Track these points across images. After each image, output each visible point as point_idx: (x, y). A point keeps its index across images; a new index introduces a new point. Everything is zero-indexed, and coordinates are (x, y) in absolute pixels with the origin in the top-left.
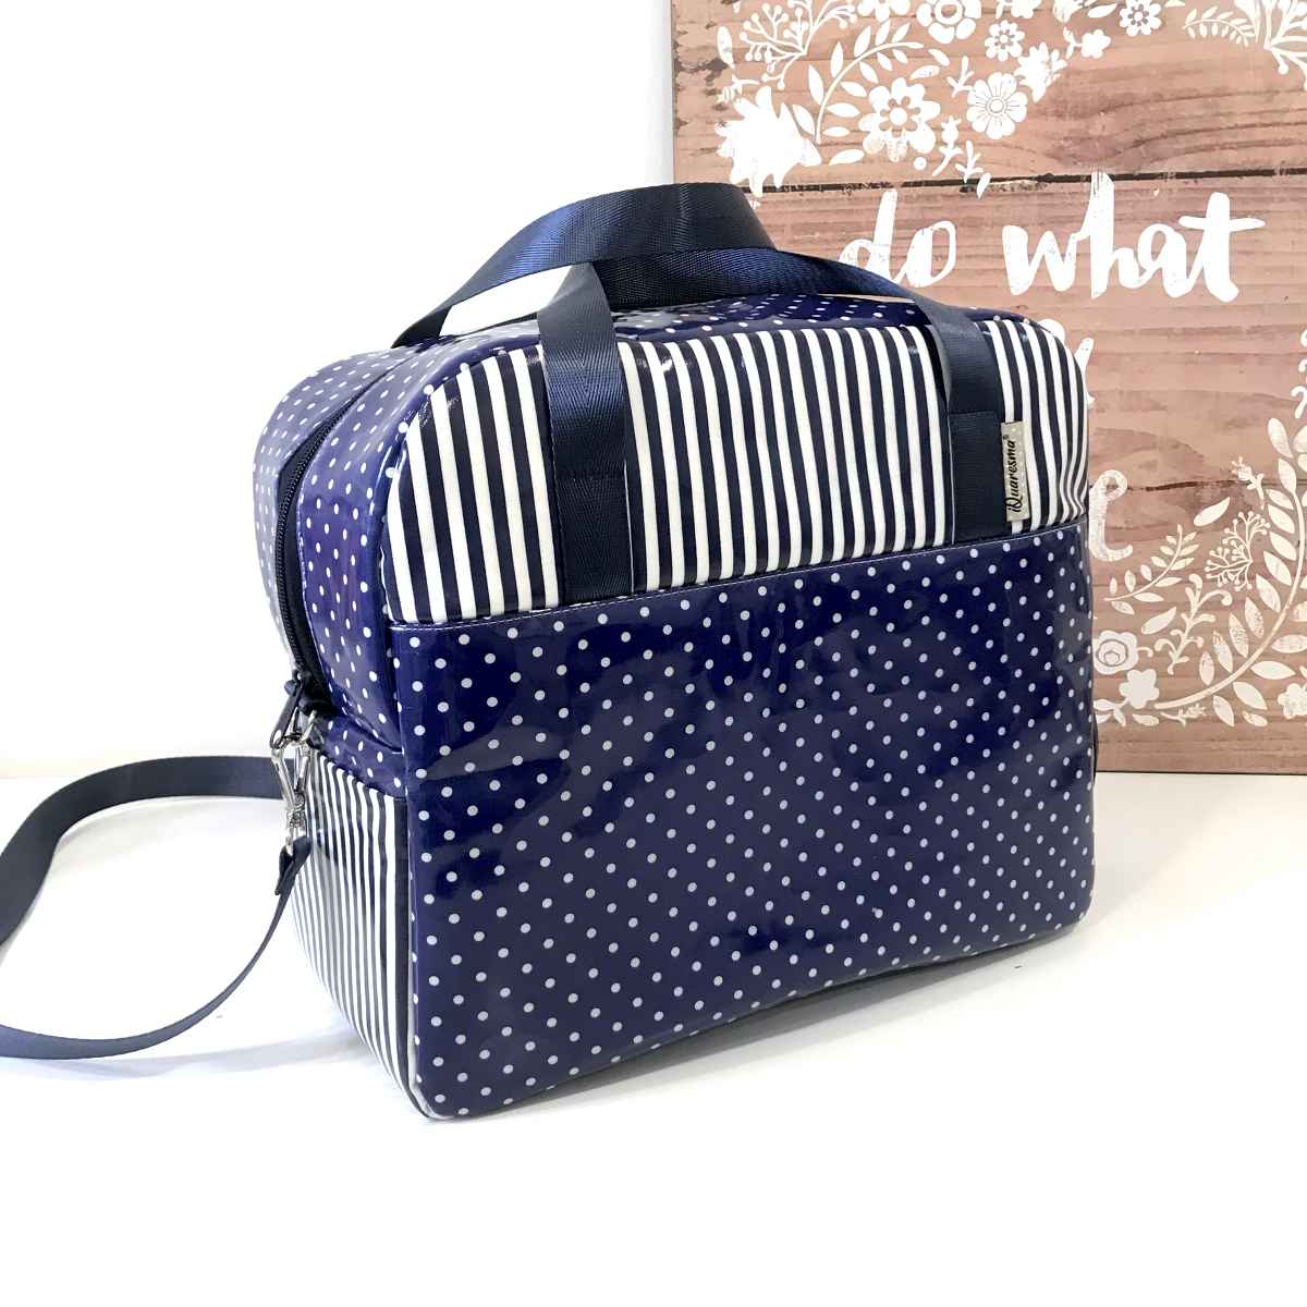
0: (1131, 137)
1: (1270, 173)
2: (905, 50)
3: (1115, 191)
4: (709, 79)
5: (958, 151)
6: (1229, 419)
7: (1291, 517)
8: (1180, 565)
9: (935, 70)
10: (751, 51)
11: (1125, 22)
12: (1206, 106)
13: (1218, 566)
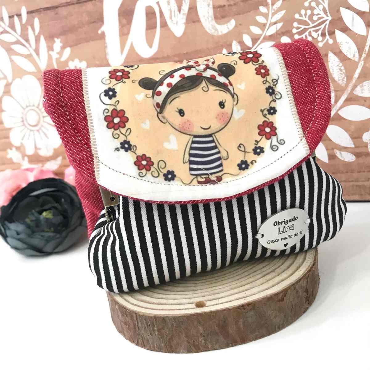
8: (272, 31)
13: (303, 27)
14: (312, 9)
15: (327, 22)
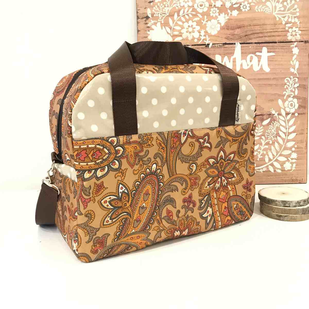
0: (244, 34)
1: (276, 43)
2: (192, 14)
3: (241, 47)
4: (145, 21)
5: (205, 37)
6: (269, 99)
7: (285, 122)
8: (259, 134)
9: (199, 19)
10: (155, 14)
11: (242, 8)
12: (261, 27)
13: (268, 134)
14: (271, 130)
15: (275, 134)
